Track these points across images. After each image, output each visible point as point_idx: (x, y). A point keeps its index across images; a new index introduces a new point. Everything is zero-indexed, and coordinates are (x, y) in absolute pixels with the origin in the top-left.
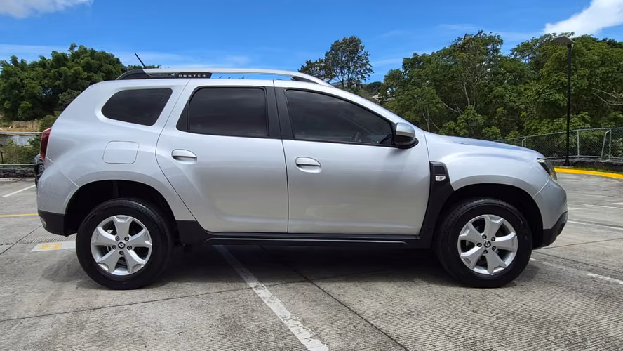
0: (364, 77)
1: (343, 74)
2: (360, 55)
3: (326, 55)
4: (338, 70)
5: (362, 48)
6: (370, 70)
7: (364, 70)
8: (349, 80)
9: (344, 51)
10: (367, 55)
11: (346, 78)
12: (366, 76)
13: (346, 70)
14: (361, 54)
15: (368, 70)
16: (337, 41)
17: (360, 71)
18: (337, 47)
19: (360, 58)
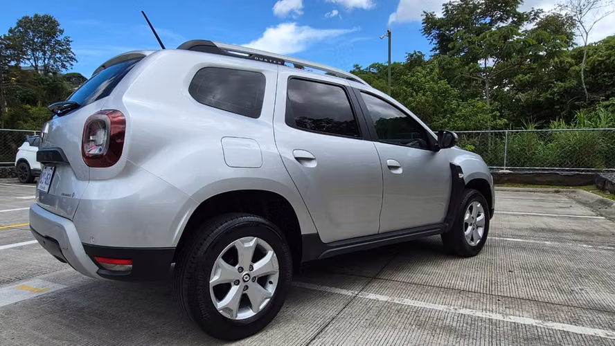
0: (65, 65)
1: (36, 59)
2: (59, 39)
3: (11, 31)
4: (29, 52)
5: (62, 32)
6: (72, 59)
7: (65, 58)
8: (45, 66)
9: (35, 31)
10: (68, 41)
11: (40, 63)
12: (67, 64)
13: (40, 54)
14: (61, 38)
15: (69, 57)
16: (27, 18)
17: (60, 58)
18: (25, 23)
19: (58, 43)
